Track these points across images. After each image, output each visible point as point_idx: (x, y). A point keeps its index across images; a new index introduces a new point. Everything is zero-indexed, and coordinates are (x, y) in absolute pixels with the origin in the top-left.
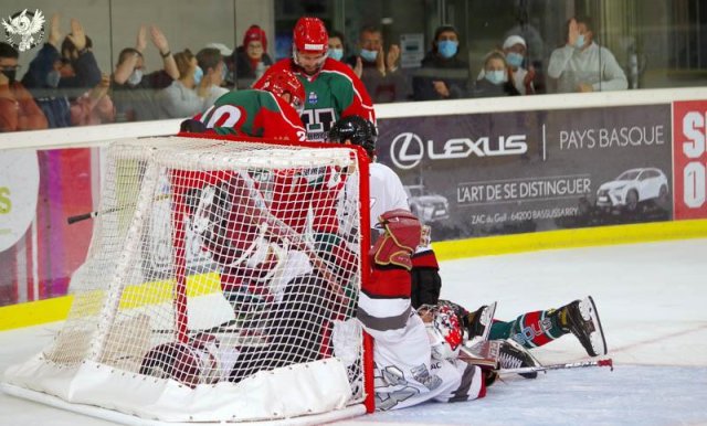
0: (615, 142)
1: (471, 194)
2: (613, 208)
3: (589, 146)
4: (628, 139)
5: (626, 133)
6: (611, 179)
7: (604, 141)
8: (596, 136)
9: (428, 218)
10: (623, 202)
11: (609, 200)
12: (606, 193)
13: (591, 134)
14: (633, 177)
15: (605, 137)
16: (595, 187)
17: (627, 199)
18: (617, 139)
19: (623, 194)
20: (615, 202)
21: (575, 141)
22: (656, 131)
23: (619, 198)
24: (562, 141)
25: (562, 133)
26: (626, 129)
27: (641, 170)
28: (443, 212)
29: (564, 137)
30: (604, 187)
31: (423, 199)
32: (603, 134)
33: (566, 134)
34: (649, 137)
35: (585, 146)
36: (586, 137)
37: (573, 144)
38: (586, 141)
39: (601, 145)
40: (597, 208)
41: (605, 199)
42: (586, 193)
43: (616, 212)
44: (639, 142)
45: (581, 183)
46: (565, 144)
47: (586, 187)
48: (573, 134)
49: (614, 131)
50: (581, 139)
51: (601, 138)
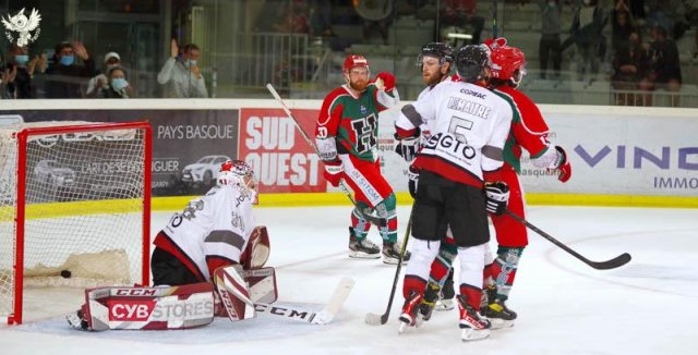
0: (197, 136)
1: (93, 169)
2: (194, 183)
3: (179, 138)
4: (208, 134)
5: (206, 130)
6: (194, 162)
7: (190, 135)
8: (184, 130)
9: (60, 185)
10: (201, 179)
11: (191, 177)
12: (189, 172)
13: (181, 129)
14: (209, 161)
15: (191, 132)
16: (181, 167)
17: (204, 177)
18: (199, 133)
19: (202, 173)
20: (196, 179)
21: (169, 133)
22: (228, 130)
23: (198, 176)
24: (160, 133)
25: (160, 127)
26: (206, 127)
27: (216, 157)
28: (71, 180)
29: (161, 130)
30: (188, 168)
31: (56, 170)
32: (190, 129)
33: (163, 128)
34: (222, 134)
35: (176, 137)
36: (177, 130)
37: (167, 136)
38: (177, 134)
39: (188, 137)
40: (182, 182)
41: (187, 176)
42: (175, 171)
43: (195, 186)
44: (215, 137)
45: (172, 164)
46: (162, 135)
47: (175, 167)
48: (168, 128)
49: (198, 128)
50: (174, 132)
51: (188, 132)
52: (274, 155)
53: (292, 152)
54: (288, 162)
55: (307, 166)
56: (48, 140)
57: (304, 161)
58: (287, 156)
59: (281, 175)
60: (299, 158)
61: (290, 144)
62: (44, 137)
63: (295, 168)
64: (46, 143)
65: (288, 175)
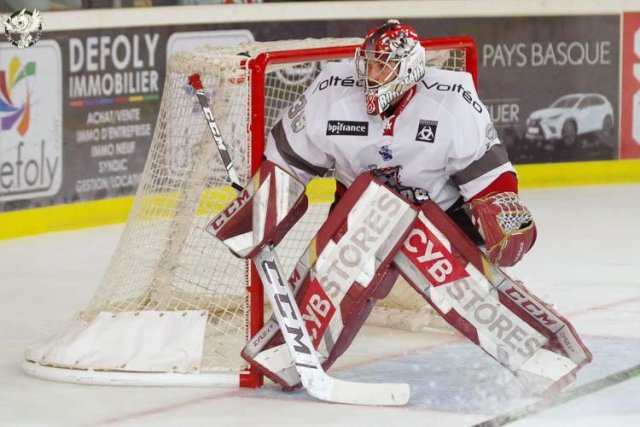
0: (550, 60)
2: (545, 142)
3: (520, 65)
4: (567, 57)
5: (564, 50)
6: (545, 105)
7: (537, 59)
8: (527, 52)
10: (558, 135)
11: (541, 132)
12: (537, 123)
13: (521, 50)
14: (571, 104)
15: (539, 54)
16: (524, 115)
17: (563, 132)
18: (553, 56)
19: (559, 125)
20: (548, 135)
21: (501, 57)
22: (601, 49)
23: (553, 130)
24: (485, 57)
25: (486, 47)
26: (563, 44)
27: (581, 96)
29: (489, 51)
30: (535, 115)
32: (537, 50)
33: (491, 47)
34: (592, 55)
35: (514, 63)
36: (515, 52)
37: (499, 61)
38: (516, 57)
39: (534, 64)
40: (525, 141)
41: (535, 130)
42: (514, 122)
43: (549, 147)
44: (580, 62)
45: (508, 110)
46: (489, 61)
47: (514, 114)
48: (499, 47)
49: (550, 46)
50: (510, 54)
51: (534, 54)
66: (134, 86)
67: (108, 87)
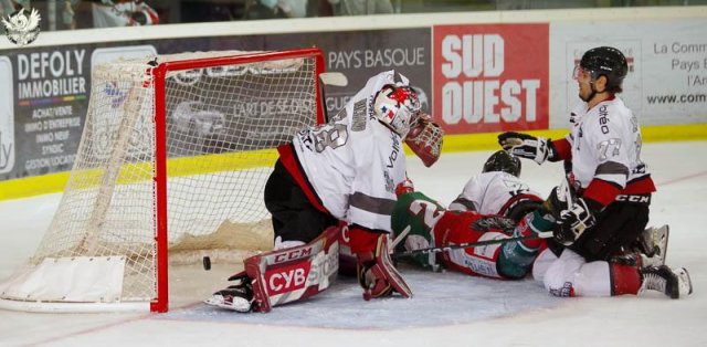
0: (379, 62)
1: (247, 109)
3: (356, 66)
4: (392, 60)
5: (389, 54)
7: (369, 62)
8: (361, 56)
9: (206, 132)
13: (357, 55)
15: (371, 58)
18: (381, 59)
21: (343, 61)
22: (418, 53)
24: (330, 61)
25: (330, 54)
26: (389, 51)
28: (220, 126)
29: (333, 57)
31: (203, 113)
32: (369, 55)
33: (334, 54)
34: (410, 58)
35: (352, 66)
36: (352, 58)
37: (341, 64)
38: (353, 61)
39: (367, 66)
44: (401, 63)
46: (333, 64)
48: (340, 54)
49: (379, 52)
50: (349, 59)
51: (367, 58)
52: (479, 84)
53: (502, 79)
54: (497, 93)
55: (522, 97)
56: (189, 76)
57: (517, 90)
58: (496, 84)
59: (489, 109)
60: (512, 86)
61: (499, 69)
62: (183, 73)
63: (506, 98)
64: (187, 80)
65: (497, 109)
66: (67, 89)
67: (47, 90)
